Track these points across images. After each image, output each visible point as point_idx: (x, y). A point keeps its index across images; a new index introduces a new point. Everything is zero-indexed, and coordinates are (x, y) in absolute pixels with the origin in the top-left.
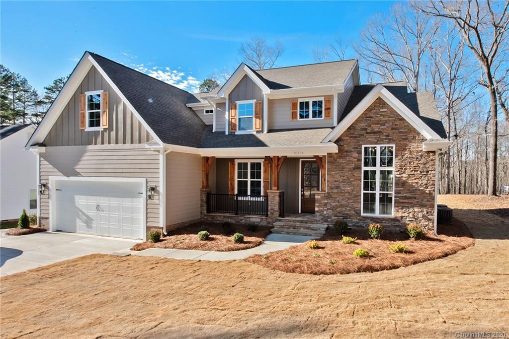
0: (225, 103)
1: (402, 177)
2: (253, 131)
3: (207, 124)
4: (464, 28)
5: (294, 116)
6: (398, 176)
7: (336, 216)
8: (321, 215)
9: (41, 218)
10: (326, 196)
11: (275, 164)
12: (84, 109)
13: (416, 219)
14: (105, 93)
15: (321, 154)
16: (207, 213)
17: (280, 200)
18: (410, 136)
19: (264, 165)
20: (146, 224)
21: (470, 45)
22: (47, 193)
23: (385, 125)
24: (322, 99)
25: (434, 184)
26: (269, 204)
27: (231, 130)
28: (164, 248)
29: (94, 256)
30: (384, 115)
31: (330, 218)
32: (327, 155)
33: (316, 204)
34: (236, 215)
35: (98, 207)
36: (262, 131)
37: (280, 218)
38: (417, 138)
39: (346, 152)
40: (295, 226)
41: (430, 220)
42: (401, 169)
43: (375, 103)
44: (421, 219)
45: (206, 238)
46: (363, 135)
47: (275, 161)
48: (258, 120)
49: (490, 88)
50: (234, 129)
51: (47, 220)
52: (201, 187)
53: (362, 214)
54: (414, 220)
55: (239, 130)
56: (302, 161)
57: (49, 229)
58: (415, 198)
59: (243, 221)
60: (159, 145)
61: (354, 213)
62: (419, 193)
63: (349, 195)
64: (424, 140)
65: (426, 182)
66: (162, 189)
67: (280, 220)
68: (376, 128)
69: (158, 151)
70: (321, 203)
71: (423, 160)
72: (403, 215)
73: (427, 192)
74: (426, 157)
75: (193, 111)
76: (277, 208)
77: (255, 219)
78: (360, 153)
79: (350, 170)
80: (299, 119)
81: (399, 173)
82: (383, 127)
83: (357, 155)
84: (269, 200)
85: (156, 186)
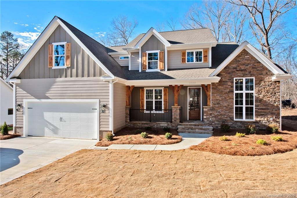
0: (139, 52)
1: (259, 96)
2: (158, 70)
3: (122, 65)
4: (251, 13)
5: (183, 60)
6: (257, 96)
7: (217, 121)
8: (207, 121)
10: (211, 109)
11: (176, 90)
13: (269, 122)
14: (68, 43)
15: (206, 83)
16: (130, 121)
17: (180, 112)
18: (264, 72)
19: (164, 91)
20: (99, 129)
21: (256, 23)
22: (21, 110)
24: (202, 50)
25: (279, 101)
26: (173, 115)
27: (143, 69)
30: (247, 60)
31: (214, 122)
32: (211, 84)
33: (204, 114)
34: (150, 122)
35: (61, 119)
36: (164, 70)
37: (180, 123)
38: (268, 73)
39: (224, 82)
40: (193, 128)
41: (277, 122)
42: (259, 92)
43: (241, 52)
44: (272, 121)
46: (234, 72)
47: (176, 88)
48: (161, 63)
49: (267, 47)
50: (145, 68)
51: (21, 129)
52: (125, 105)
53: (235, 119)
54: (268, 122)
55: (149, 69)
56: (189, 88)
58: (268, 109)
59: (155, 126)
61: (229, 119)
62: (270, 106)
63: (226, 108)
64: (273, 75)
65: (275, 99)
66: (111, 105)
67: (180, 125)
68: (243, 68)
69: (109, 82)
70: (208, 113)
71: (272, 87)
72: (261, 120)
73: (276, 105)
74: (274, 85)
75: (112, 57)
76: (178, 117)
77: (164, 124)
78: (233, 83)
79: (226, 93)
80: (187, 62)
81: (257, 94)
82: (248, 67)
83: (231, 84)
84: (173, 112)
85: (107, 104)
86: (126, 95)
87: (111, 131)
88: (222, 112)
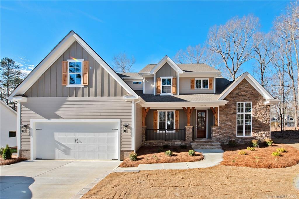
0: (153, 78)
1: (256, 117)
2: (171, 94)
5: (192, 87)
6: (254, 117)
7: (223, 138)
8: (216, 138)
9: (21, 151)
10: (218, 128)
11: (189, 111)
12: (66, 71)
13: (262, 137)
15: (214, 106)
16: (146, 141)
18: (260, 97)
19: (176, 113)
22: (28, 131)
23: (247, 92)
24: (208, 79)
25: (269, 120)
26: (186, 134)
27: (157, 93)
30: (247, 88)
31: (221, 139)
32: (218, 106)
33: (213, 133)
34: (165, 141)
35: (76, 140)
36: (177, 94)
37: (193, 141)
38: (262, 99)
40: (204, 145)
41: (268, 137)
42: (255, 114)
43: (242, 81)
44: (264, 137)
46: (237, 97)
48: (174, 88)
50: (159, 92)
51: (28, 152)
53: (237, 136)
55: (162, 93)
56: (197, 111)
57: (30, 158)
58: (261, 127)
59: (170, 144)
61: (233, 136)
62: (263, 124)
63: (230, 127)
64: (265, 100)
65: (266, 119)
68: (243, 94)
69: (131, 102)
70: (216, 132)
72: (256, 136)
73: (267, 124)
74: (266, 108)
76: (191, 136)
77: (178, 143)
78: (236, 106)
79: (231, 114)
80: (195, 89)
81: (254, 115)
82: (247, 93)
83: (234, 107)
84: (186, 131)
85: (128, 124)
86: (143, 116)
87: (134, 151)
88: (227, 131)
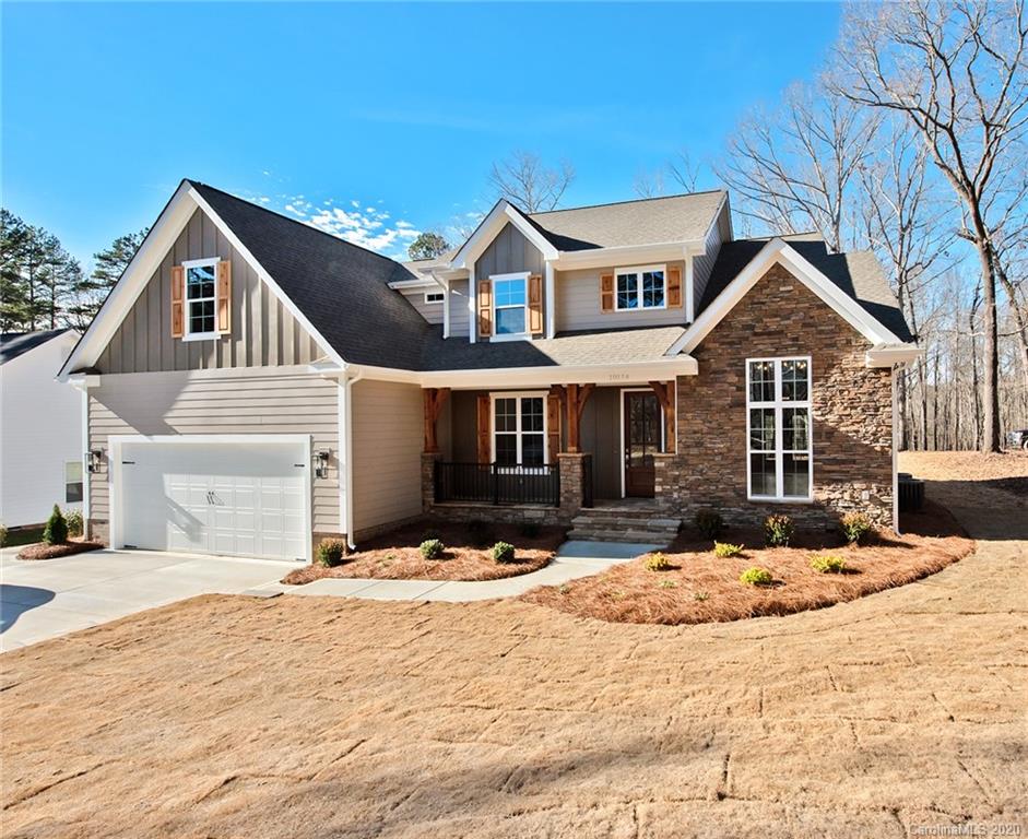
0: (467, 280)
1: (827, 420)
2: (526, 335)
3: (431, 322)
4: (925, 129)
5: (607, 303)
6: (819, 418)
7: (697, 502)
8: (667, 501)
9: (91, 522)
10: (676, 463)
11: (571, 399)
12: (181, 297)
13: (857, 504)
14: (224, 262)
15: (663, 378)
16: (435, 502)
17: (584, 472)
18: (841, 339)
19: (549, 403)
20: (312, 529)
21: (939, 162)
22: (103, 469)
23: (789, 319)
24: (663, 268)
25: (890, 434)
26: (562, 482)
27: (480, 334)
28: (352, 577)
29: (205, 599)
30: (787, 299)
31: (686, 506)
32: (675, 379)
33: (657, 480)
34: (496, 503)
35: (211, 497)
36: (544, 335)
37: (585, 509)
38: (853, 343)
39: (714, 372)
40: (617, 525)
41: (884, 504)
42: (825, 404)
43: (768, 274)
44: (868, 503)
45: (437, 554)
46: (747, 339)
47: (571, 395)
48: (535, 313)
49: (979, 242)
50: (486, 330)
51: (105, 526)
52: (422, 449)
53: (750, 497)
54: (853, 505)
55: (497, 333)
56: (626, 393)
57: (108, 544)
58: (854, 462)
59: (510, 517)
60: (338, 367)
61: (733, 494)
62: (861, 451)
63: (723, 460)
64: (867, 346)
65: (874, 429)
66: (343, 455)
67: (584, 514)
68: (773, 324)
69: (336, 380)
70: (667, 477)
71: (867, 387)
72: (832, 497)
73: (878, 449)
74: (873, 380)
75: (403, 297)
76: (577, 488)
77: (534, 512)
78: (744, 375)
79: (723, 409)
80: (616, 309)
81: (820, 413)
82: (786, 322)
83: (737, 379)
84: (562, 472)
85: (331, 451)
86: (425, 418)
87: (346, 536)
88: (710, 473)
